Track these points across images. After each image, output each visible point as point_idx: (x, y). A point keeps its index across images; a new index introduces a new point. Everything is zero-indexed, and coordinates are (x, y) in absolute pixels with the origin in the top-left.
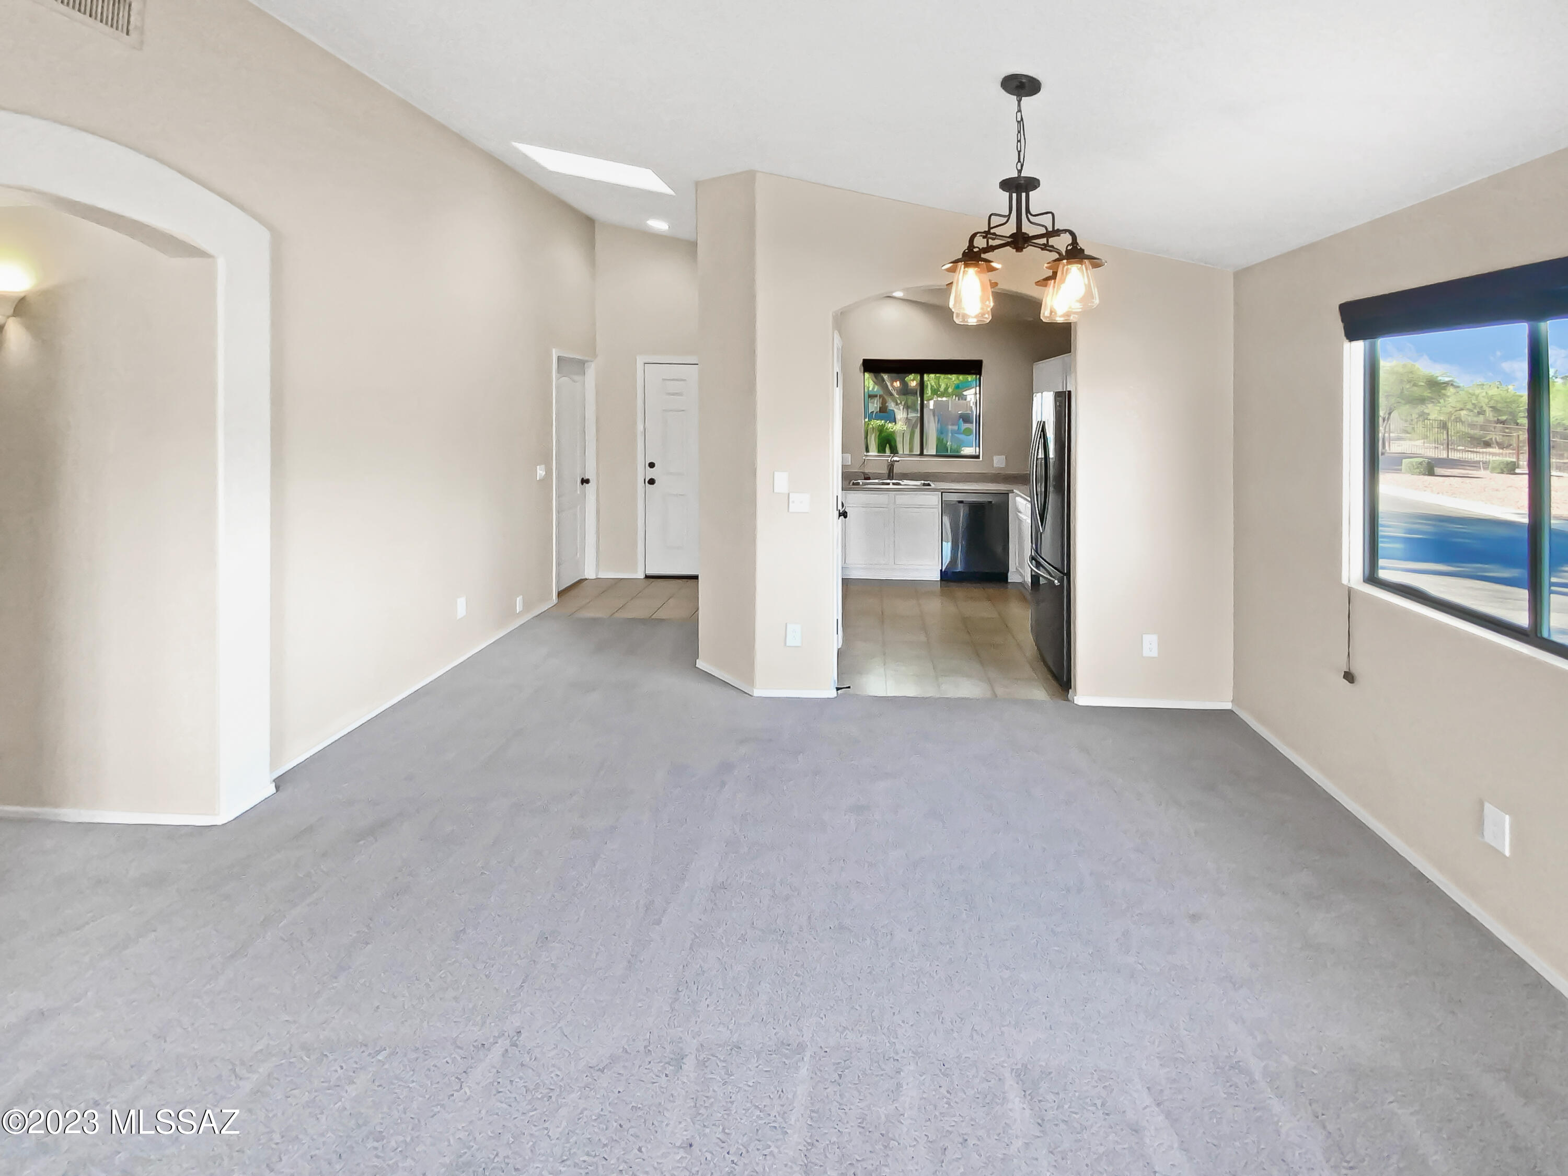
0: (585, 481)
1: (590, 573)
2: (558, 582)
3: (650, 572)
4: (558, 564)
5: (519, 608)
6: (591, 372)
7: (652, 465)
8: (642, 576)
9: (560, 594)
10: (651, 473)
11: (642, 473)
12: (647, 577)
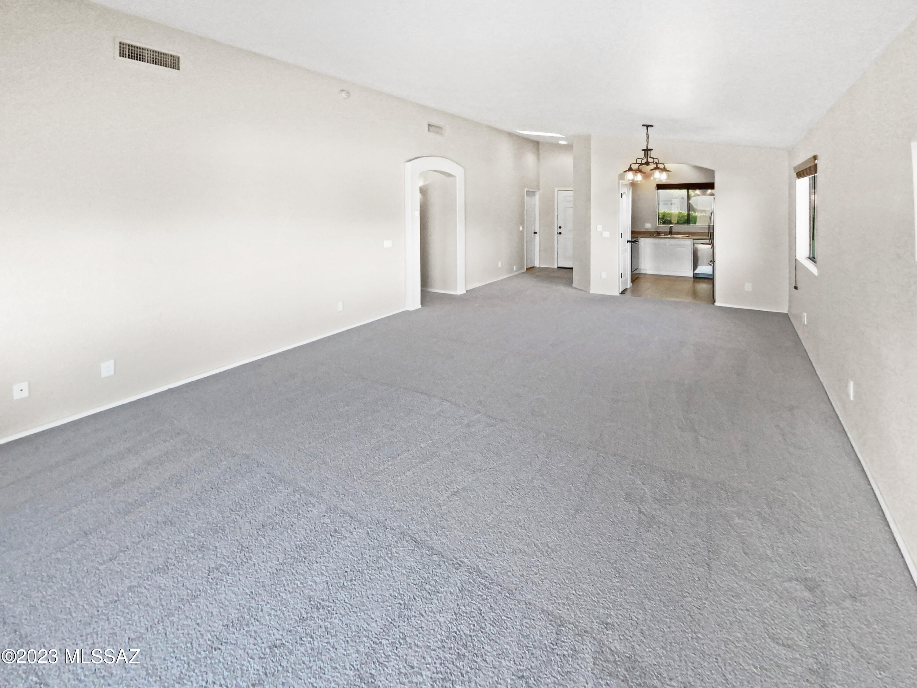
0: (535, 233)
1: (537, 264)
2: (526, 265)
3: (560, 266)
4: (527, 259)
5: (515, 269)
6: (537, 196)
7: (560, 227)
8: (556, 267)
9: (527, 269)
10: (560, 230)
11: (557, 230)
12: (558, 268)
